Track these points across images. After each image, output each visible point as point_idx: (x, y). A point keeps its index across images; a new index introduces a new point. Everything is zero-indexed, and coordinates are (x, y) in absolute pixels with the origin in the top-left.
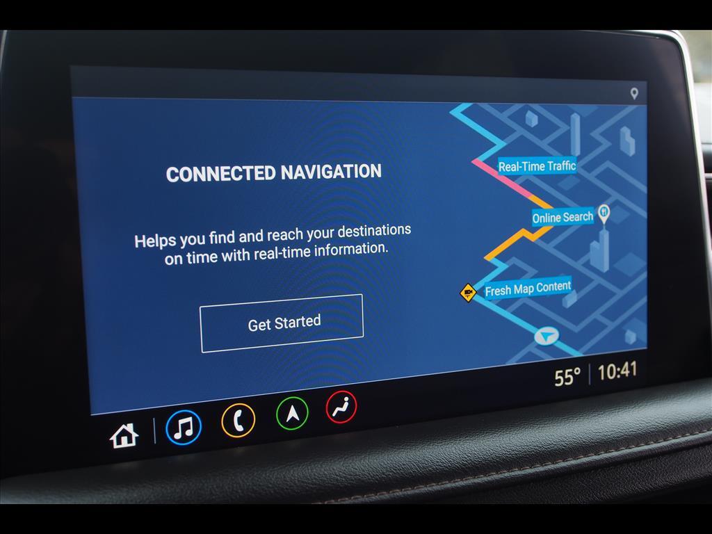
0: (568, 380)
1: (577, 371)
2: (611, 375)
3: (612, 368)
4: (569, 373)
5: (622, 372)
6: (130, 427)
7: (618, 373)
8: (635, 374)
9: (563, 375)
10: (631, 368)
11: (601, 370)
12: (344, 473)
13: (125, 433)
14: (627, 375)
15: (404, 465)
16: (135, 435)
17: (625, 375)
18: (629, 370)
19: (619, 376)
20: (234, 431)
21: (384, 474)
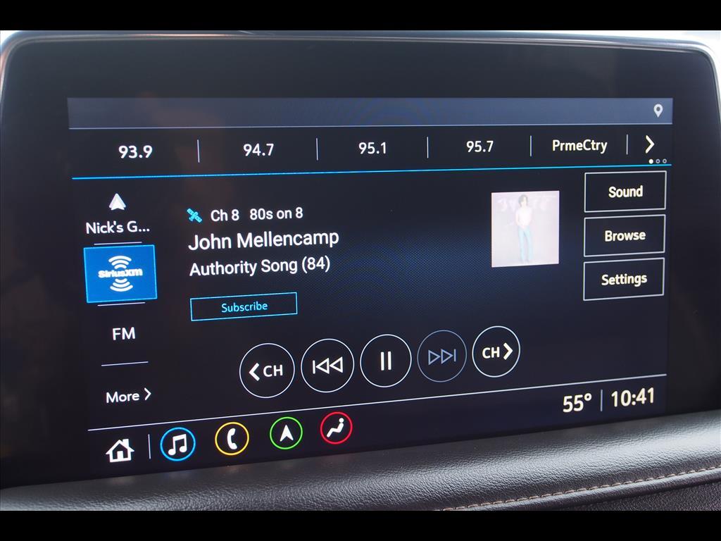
0: (578, 406)
1: (588, 397)
2: (626, 401)
3: (626, 395)
4: (579, 399)
5: (638, 399)
6: (125, 443)
7: (633, 400)
8: (652, 401)
9: (572, 400)
10: (647, 395)
11: (614, 397)
12: (321, 499)
13: (120, 448)
14: (643, 402)
15: (383, 493)
16: (130, 450)
17: (641, 402)
18: (645, 397)
19: (634, 403)
20: (228, 449)
21: (361, 501)
